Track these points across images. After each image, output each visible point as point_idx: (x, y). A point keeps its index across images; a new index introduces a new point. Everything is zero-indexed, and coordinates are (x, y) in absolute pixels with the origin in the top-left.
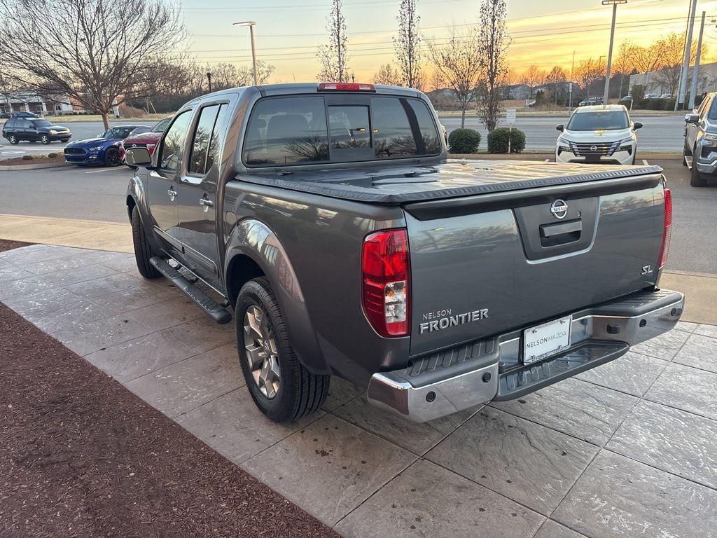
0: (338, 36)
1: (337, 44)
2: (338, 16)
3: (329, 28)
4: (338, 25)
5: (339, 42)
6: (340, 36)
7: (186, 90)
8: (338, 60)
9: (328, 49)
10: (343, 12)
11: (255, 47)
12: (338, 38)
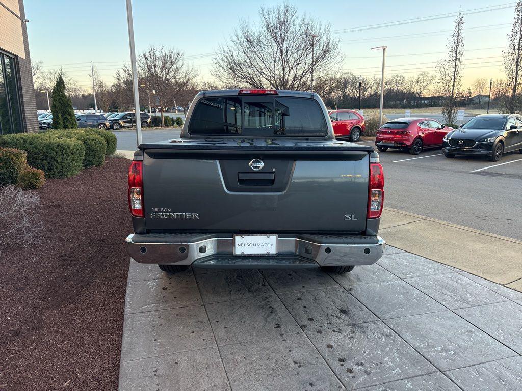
0: (456, 52)
1: (455, 58)
2: (458, 37)
3: (449, 46)
4: (458, 43)
5: (456, 57)
6: (458, 52)
7: (366, 94)
8: (453, 70)
9: (445, 63)
10: (462, 34)
11: (386, 64)
12: (456, 54)
